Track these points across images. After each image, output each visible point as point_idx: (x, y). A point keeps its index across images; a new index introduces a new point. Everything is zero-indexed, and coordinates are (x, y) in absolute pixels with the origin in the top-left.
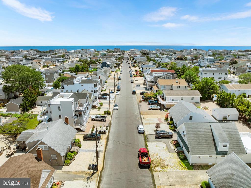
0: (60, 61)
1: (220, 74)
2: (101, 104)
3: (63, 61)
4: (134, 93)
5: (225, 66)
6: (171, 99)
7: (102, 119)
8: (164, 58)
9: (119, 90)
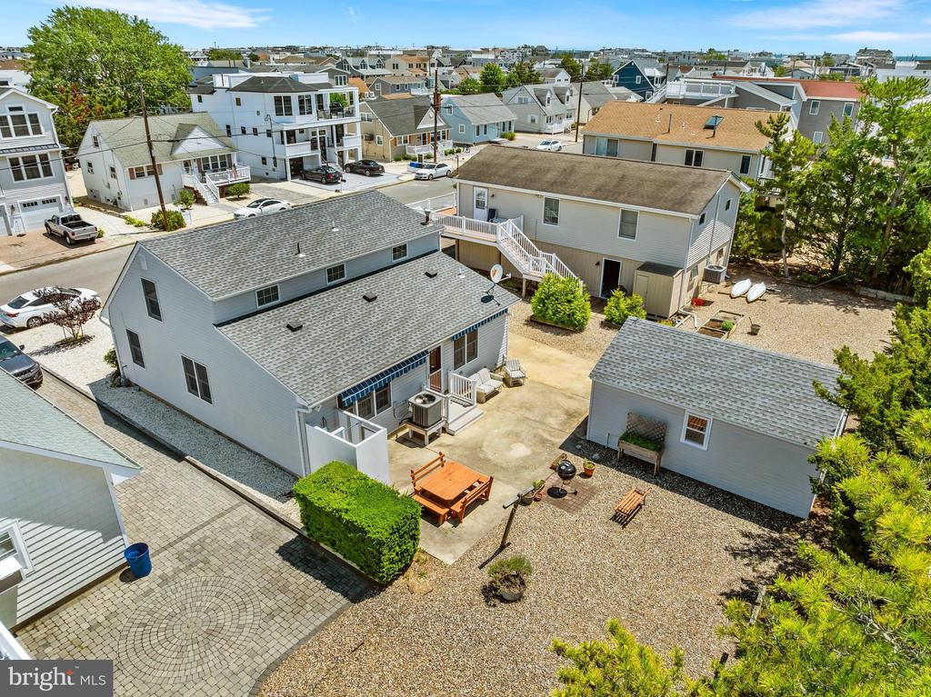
6: (481, 204)
7: (65, 233)
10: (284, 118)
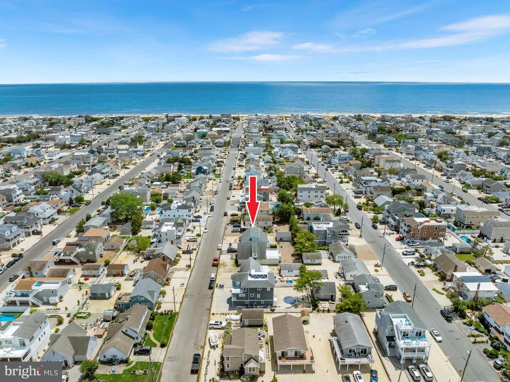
0: (138, 155)
1: (315, 192)
2: (194, 228)
3: (143, 154)
4: (225, 215)
9: (212, 210)
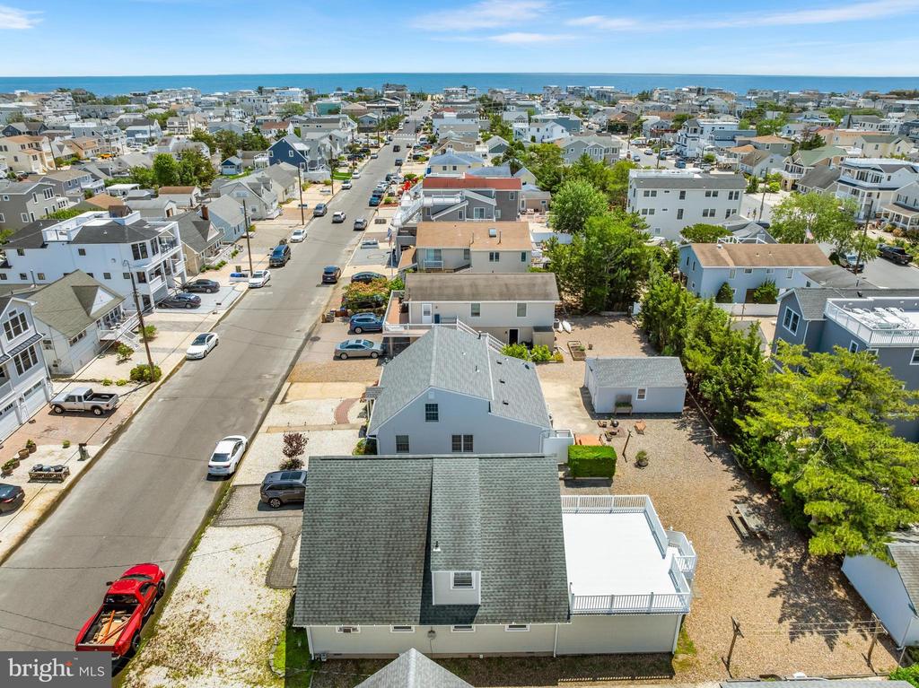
1: (708, 194)
4: (327, 279)
5: (768, 159)
6: (427, 313)
7: (94, 407)
8: (548, 126)
9: (276, 263)
10: (141, 261)
